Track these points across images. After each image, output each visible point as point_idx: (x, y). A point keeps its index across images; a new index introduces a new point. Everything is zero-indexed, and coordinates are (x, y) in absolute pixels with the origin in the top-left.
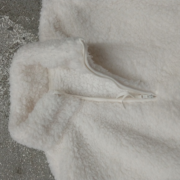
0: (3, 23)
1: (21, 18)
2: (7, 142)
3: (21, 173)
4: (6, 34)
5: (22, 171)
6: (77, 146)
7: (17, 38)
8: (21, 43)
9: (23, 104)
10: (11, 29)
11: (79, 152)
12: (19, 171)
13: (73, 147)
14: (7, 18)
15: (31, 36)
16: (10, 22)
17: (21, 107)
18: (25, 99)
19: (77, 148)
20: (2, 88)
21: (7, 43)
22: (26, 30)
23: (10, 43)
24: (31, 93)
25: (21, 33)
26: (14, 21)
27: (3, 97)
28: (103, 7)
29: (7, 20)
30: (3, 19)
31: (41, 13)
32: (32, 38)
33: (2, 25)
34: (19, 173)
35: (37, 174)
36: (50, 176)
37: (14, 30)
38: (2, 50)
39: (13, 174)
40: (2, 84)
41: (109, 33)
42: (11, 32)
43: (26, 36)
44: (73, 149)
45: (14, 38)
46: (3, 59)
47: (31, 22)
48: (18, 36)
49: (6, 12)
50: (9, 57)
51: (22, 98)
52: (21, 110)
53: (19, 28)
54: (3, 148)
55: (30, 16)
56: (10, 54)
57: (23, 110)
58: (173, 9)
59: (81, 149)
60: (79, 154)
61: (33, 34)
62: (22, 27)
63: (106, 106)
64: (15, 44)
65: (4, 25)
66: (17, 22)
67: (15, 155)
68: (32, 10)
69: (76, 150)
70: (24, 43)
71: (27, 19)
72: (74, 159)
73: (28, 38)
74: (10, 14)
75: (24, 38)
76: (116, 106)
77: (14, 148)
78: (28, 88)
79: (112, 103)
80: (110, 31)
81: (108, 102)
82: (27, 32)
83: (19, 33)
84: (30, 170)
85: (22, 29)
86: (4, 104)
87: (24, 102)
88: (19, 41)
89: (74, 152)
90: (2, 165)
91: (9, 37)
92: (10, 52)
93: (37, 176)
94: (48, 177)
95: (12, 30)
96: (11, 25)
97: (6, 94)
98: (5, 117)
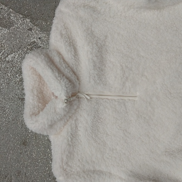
0: (24, 24)
1: (39, 22)
2: (17, 119)
3: (26, 145)
4: (26, 33)
5: (27, 143)
6: (71, 136)
7: (34, 37)
8: (37, 42)
9: (34, 95)
10: (30, 29)
11: (72, 141)
12: (24, 143)
13: (68, 136)
14: (28, 20)
15: (45, 37)
16: (31, 24)
17: (33, 97)
18: (36, 90)
19: (71, 138)
20: (18, 76)
21: (26, 40)
22: (42, 32)
23: (29, 41)
24: (41, 85)
25: (38, 34)
26: (33, 24)
27: (19, 83)
28: (102, 20)
29: (28, 22)
30: (25, 21)
31: (53, 21)
32: (46, 38)
33: (24, 26)
34: (24, 145)
35: (38, 147)
36: (49, 150)
37: (33, 31)
38: (22, 46)
39: (20, 145)
40: (18, 73)
41: (105, 40)
42: (30, 32)
43: (41, 36)
44: (68, 138)
45: (32, 37)
46: (22, 53)
47: (47, 26)
48: (35, 36)
49: (28, 16)
50: (26, 52)
51: (33, 89)
52: (33, 100)
53: (37, 30)
54: (14, 123)
55: (46, 21)
56: (28, 50)
57: (34, 101)
58: (156, 27)
59: (74, 139)
60: (72, 142)
61: (47, 36)
62: (39, 29)
63: (97, 101)
64: (32, 42)
65: (25, 26)
66: (36, 25)
67: (23, 130)
68: (49, 16)
69: (70, 139)
70: (39, 42)
71: (44, 23)
72: (68, 146)
73: (43, 38)
74: (31, 17)
75: (40, 38)
76: (106, 101)
77: (23, 124)
78: (38, 80)
79: (103, 99)
80: (106, 39)
81: (99, 98)
82: (43, 33)
83: (36, 34)
84: (34, 143)
85: (39, 31)
86: (19, 89)
87: (35, 93)
88: (35, 40)
89: (68, 140)
90: (12, 137)
91: (28, 36)
92: (28, 48)
93: (38, 149)
94: (47, 151)
95: (31, 31)
96: (31, 27)
97: (21, 81)
98: (19, 99)
